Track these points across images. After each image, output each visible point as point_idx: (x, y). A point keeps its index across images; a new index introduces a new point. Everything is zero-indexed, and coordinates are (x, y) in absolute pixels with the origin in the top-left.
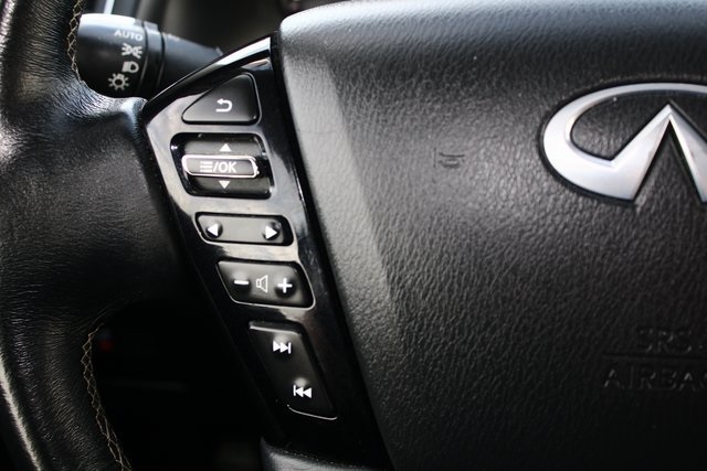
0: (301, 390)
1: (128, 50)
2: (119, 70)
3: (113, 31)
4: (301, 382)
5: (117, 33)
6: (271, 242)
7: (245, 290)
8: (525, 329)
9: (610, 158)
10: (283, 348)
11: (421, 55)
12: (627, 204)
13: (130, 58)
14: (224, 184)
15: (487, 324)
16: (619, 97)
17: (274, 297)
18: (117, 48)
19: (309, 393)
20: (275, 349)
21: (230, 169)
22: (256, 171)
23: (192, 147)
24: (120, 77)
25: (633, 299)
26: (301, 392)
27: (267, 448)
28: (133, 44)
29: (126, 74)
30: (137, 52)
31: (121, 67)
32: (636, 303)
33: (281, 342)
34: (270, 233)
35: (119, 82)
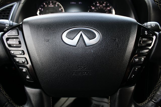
0: (28, 77)
1: (6, 25)
2: (5, 28)
3: (4, 22)
4: (28, 76)
5: (5, 22)
6: (21, 54)
7: (18, 62)
8: (60, 67)
9: (72, 39)
10: (24, 71)
11: (43, 24)
12: (75, 46)
13: (7, 26)
14: (15, 45)
15: (54, 66)
16: (74, 30)
17: (22, 63)
18: (5, 25)
19: (29, 78)
20: (23, 71)
21: (14, 43)
22: (18, 43)
23: (10, 40)
24: (6, 29)
25: (76, 61)
26: (27, 78)
27: (25, 86)
28: (7, 24)
29: (7, 29)
30: (8, 25)
31: (6, 27)
32: (77, 62)
33: (24, 70)
34: (21, 53)
35: (5, 30)
